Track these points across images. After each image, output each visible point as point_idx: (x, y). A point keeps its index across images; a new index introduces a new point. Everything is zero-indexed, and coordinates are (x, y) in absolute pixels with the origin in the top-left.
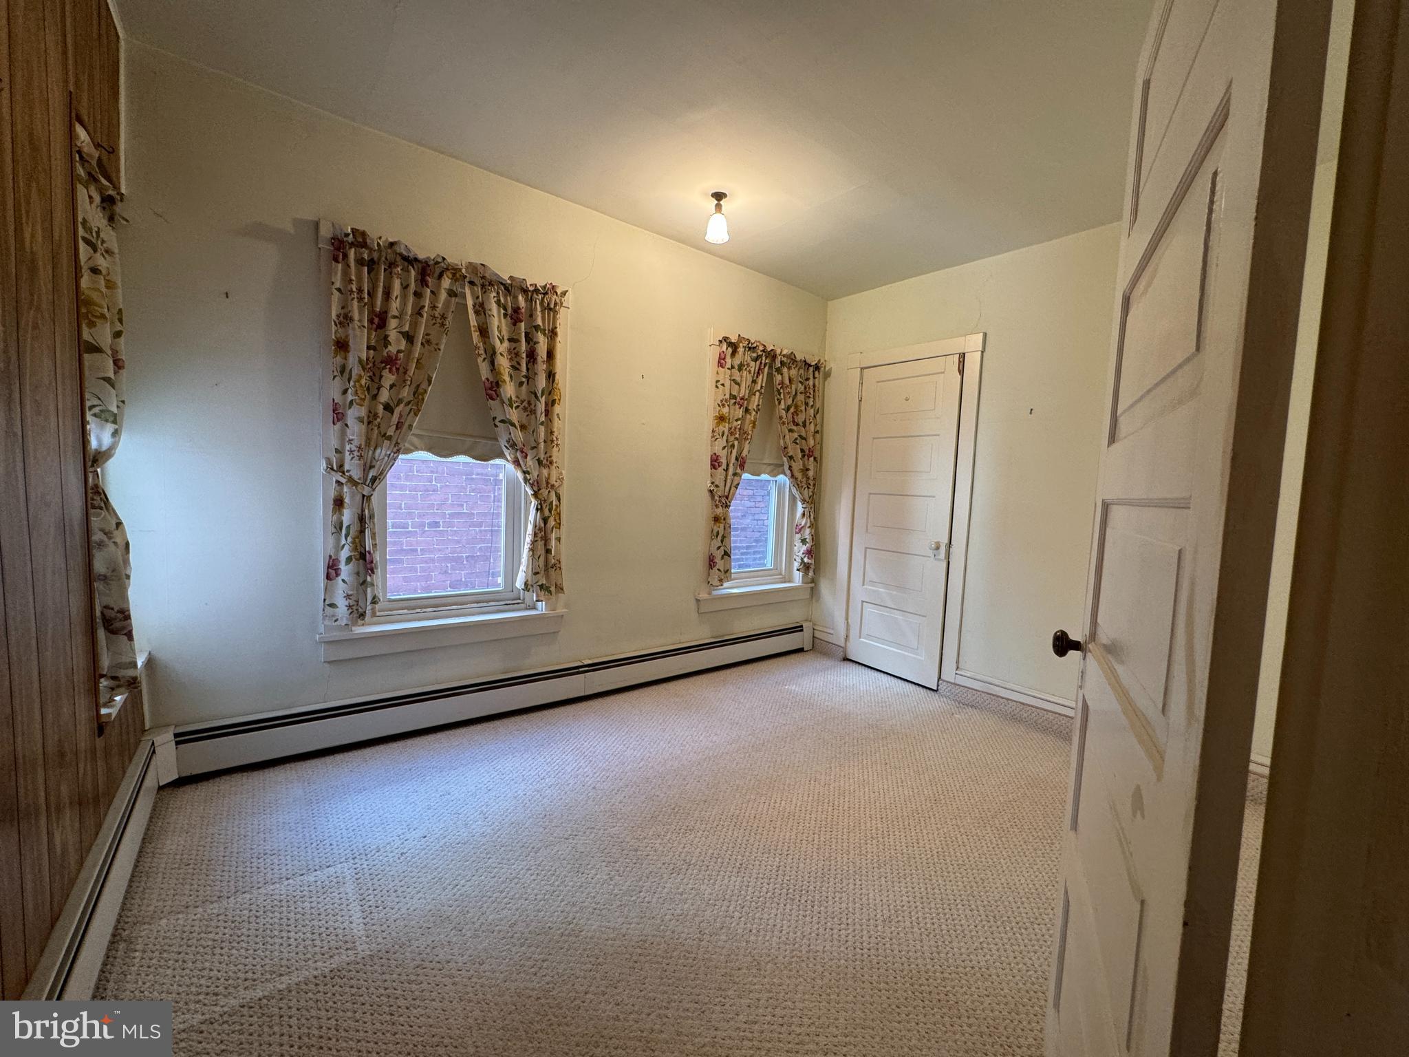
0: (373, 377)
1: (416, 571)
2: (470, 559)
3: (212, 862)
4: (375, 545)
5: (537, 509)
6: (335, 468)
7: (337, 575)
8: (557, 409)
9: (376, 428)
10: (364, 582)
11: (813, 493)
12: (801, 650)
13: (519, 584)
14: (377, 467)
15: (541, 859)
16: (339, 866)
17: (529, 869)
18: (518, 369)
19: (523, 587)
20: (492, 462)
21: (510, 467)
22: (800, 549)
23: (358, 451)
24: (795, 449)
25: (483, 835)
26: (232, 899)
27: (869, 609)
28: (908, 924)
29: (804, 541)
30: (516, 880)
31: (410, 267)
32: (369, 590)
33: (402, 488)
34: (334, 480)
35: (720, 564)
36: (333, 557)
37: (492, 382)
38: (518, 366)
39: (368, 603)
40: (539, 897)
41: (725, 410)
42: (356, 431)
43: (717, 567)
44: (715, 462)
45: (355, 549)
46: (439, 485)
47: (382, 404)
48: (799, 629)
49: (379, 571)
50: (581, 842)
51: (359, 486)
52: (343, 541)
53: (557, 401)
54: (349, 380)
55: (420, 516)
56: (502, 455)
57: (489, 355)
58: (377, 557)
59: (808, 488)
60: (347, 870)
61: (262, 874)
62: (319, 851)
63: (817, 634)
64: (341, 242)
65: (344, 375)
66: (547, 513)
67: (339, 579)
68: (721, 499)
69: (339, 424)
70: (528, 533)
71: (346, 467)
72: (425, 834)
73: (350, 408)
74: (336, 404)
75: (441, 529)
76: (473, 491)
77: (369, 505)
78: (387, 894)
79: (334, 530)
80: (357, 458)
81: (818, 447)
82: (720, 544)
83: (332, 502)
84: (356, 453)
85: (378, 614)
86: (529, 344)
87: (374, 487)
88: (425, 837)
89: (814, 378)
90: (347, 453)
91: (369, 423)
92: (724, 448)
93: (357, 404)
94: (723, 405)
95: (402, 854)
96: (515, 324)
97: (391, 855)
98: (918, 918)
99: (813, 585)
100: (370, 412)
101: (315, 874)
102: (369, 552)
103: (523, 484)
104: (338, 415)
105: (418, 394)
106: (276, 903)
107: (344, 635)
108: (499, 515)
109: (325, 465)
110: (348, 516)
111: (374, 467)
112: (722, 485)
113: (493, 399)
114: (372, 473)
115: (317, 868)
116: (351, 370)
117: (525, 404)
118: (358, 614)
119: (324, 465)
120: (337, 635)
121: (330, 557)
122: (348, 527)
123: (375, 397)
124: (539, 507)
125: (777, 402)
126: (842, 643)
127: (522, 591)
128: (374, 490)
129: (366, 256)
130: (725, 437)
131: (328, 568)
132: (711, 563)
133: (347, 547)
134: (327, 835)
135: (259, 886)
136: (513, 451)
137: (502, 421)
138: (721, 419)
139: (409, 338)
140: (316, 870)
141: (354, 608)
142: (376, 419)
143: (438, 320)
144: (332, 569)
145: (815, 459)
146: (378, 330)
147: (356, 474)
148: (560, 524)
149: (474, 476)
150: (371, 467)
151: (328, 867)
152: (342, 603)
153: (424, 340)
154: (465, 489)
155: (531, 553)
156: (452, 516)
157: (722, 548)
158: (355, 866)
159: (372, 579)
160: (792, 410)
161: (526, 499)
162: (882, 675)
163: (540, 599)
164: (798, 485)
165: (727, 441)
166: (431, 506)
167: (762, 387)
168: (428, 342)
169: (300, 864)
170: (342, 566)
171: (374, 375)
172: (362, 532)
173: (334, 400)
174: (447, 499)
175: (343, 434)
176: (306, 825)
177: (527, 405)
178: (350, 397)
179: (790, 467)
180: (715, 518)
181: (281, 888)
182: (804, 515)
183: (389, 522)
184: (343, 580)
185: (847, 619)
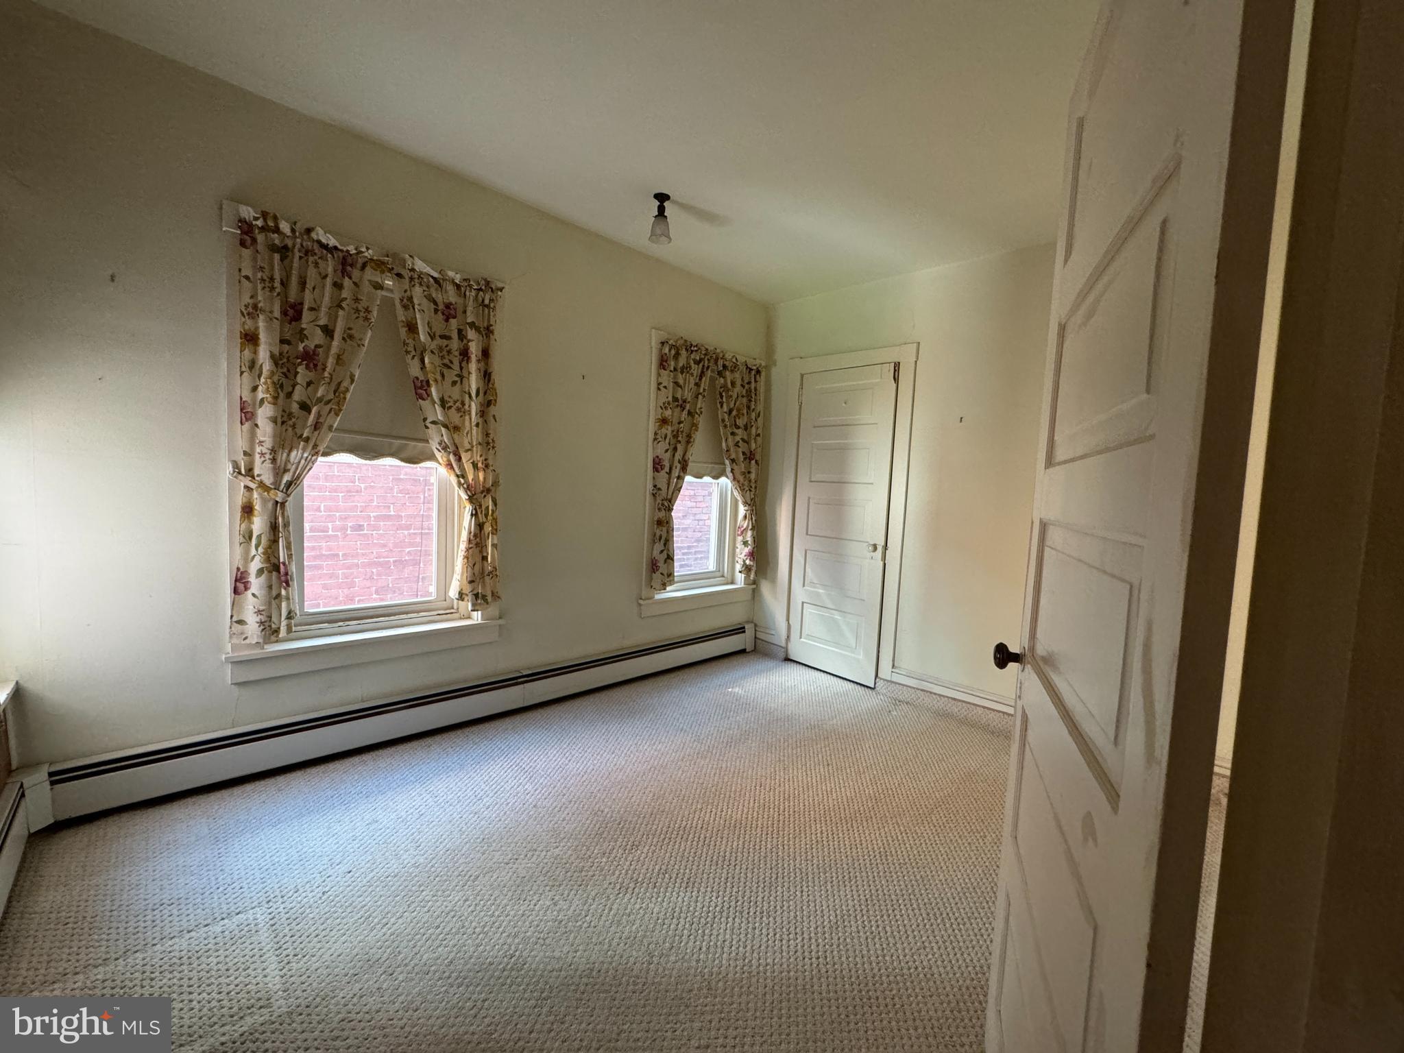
0: (288, 373)
1: (337, 577)
2: (397, 563)
3: (98, 918)
4: (290, 556)
5: (472, 515)
6: (243, 472)
7: (246, 589)
8: (493, 410)
9: (290, 429)
10: (278, 596)
11: (754, 495)
12: (743, 652)
13: (453, 593)
14: (292, 471)
15: (479, 888)
16: (251, 911)
17: (466, 900)
18: (450, 368)
19: (457, 596)
20: (423, 465)
21: (443, 471)
22: (742, 552)
23: (271, 454)
24: (737, 452)
25: (416, 866)
26: (121, 960)
27: (808, 610)
28: (854, 929)
29: (745, 543)
30: (453, 913)
31: (329, 255)
32: (284, 605)
33: (320, 489)
34: (242, 485)
35: (663, 568)
36: (242, 570)
37: (422, 381)
38: (450, 365)
39: (283, 619)
40: (478, 930)
41: (668, 413)
42: (265, 430)
43: (660, 571)
44: (657, 465)
45: (268, 560)
46: (363, 486)
47: (297, 402)
48: (741, 630)
49: (295, 584)
50: (523, 866)
51: (272, 492)
52: (253, 552)
53: (493, 402)
54: (259, 376)
55: (341, 518)
56: (432, 457)
57: (419, 352)
58: (293, 568)
59: (750, 491)
60: (261, 915)
61: (158, 929)
62: (227, 896)
63: (760, 635)
64: (250, 225)
65: (253, 371)
66: (482, 518)
67: (249, 593)
68: (664, 503)
69: (247, 425)
70: (462, 539)
71: (256, 472)
72: (350, 869)
73: (260, 406)
74: (244, 402)
75: (365, 532)
76: (401, 492)
77: (283, 514)
78: (308, 940)
79: (242, 540)
80: (268, 461)
81: (759, 450)
82: (663, 548)
83: (240, 510)
84: (268, 456)
85: (294, 629)
86: (462, 341)
87: (289, 492)
88: (350, 872)
89: (756, 381)
90: (257, 456)
91: (283, 423)
92: (667, 451)
93: (269, 403)
94: (666, 408)
95: (323, 893)
96: (447, 320)
97: (310, 895)
98: (863, 922)
99: (754, 586)
100: (284, 411)
101: (222, 923)
102: (284, 564)
103: (457, 488)
104: (247, 414)
105: (339, 392)
106: (175, 960)
107: (256, 653)
108: (429, 517)
109: (231, 469)
110: (259, 524)
111: (289, 470)
112: (664, 487)
113: (423, 399)
114: (287, 478)
115: (224, 916)
116: (261, 366)
117: (458, 404)
118: (270, 631)
119: (229, 468)
120: (246, 654)
121: (238, 569)
122: (259, 537)
123: (289, 395)
124: (474, 512)
125: (719, 406)
126: (783, 644)
127: (455, 601)
128: (289, 496)
129: (277, 242)
130: (667, 441)
131: (236, 581)
132: (653, 566)
133: (257, 559)
134: (236, 877)
135: (154, 942)
136: (445, 454)
137: (433, 423)
138: (664, 421)
139: (328, 331)
140: (223, 919)
141: (267, 624)
142: (290, 419)
143: (362, 314)
144: (240, 583)
145: (756, 461)
146: (293, 323)
147: (268, 479)
148: (496, 530)
149: (402, 477)
150: (286, 471)
151: (238, 914)
152: (252, 620)
153: (345, 336)
154: (392, 489)
155: (466, 560)
156: (377, 518)
157: (665, 552)
158: (269, 911)
159: (288, 593)
160: (734, 413)
161: (459, 503)
162: (822, 674)
163: (476, 608)
164: (742, 489)
165: (669, 444)
166: (354, 508)
167: (704, 390)
168: (351, 337)
169: (204, 912)
170: (252, 579)
171: (289, 371)
172: (274, 541)
173: (241, 398)
174: (372, 500)
175: (253, 435)
176: (211, 867)
177: (460, 406)
178: (260, 394)
179: (732, 469)
180: (658, 521)
181: (182, 943)
182: (745, 517)
183: (307, 526)
184: (254, 595)
185: (788, 620)
